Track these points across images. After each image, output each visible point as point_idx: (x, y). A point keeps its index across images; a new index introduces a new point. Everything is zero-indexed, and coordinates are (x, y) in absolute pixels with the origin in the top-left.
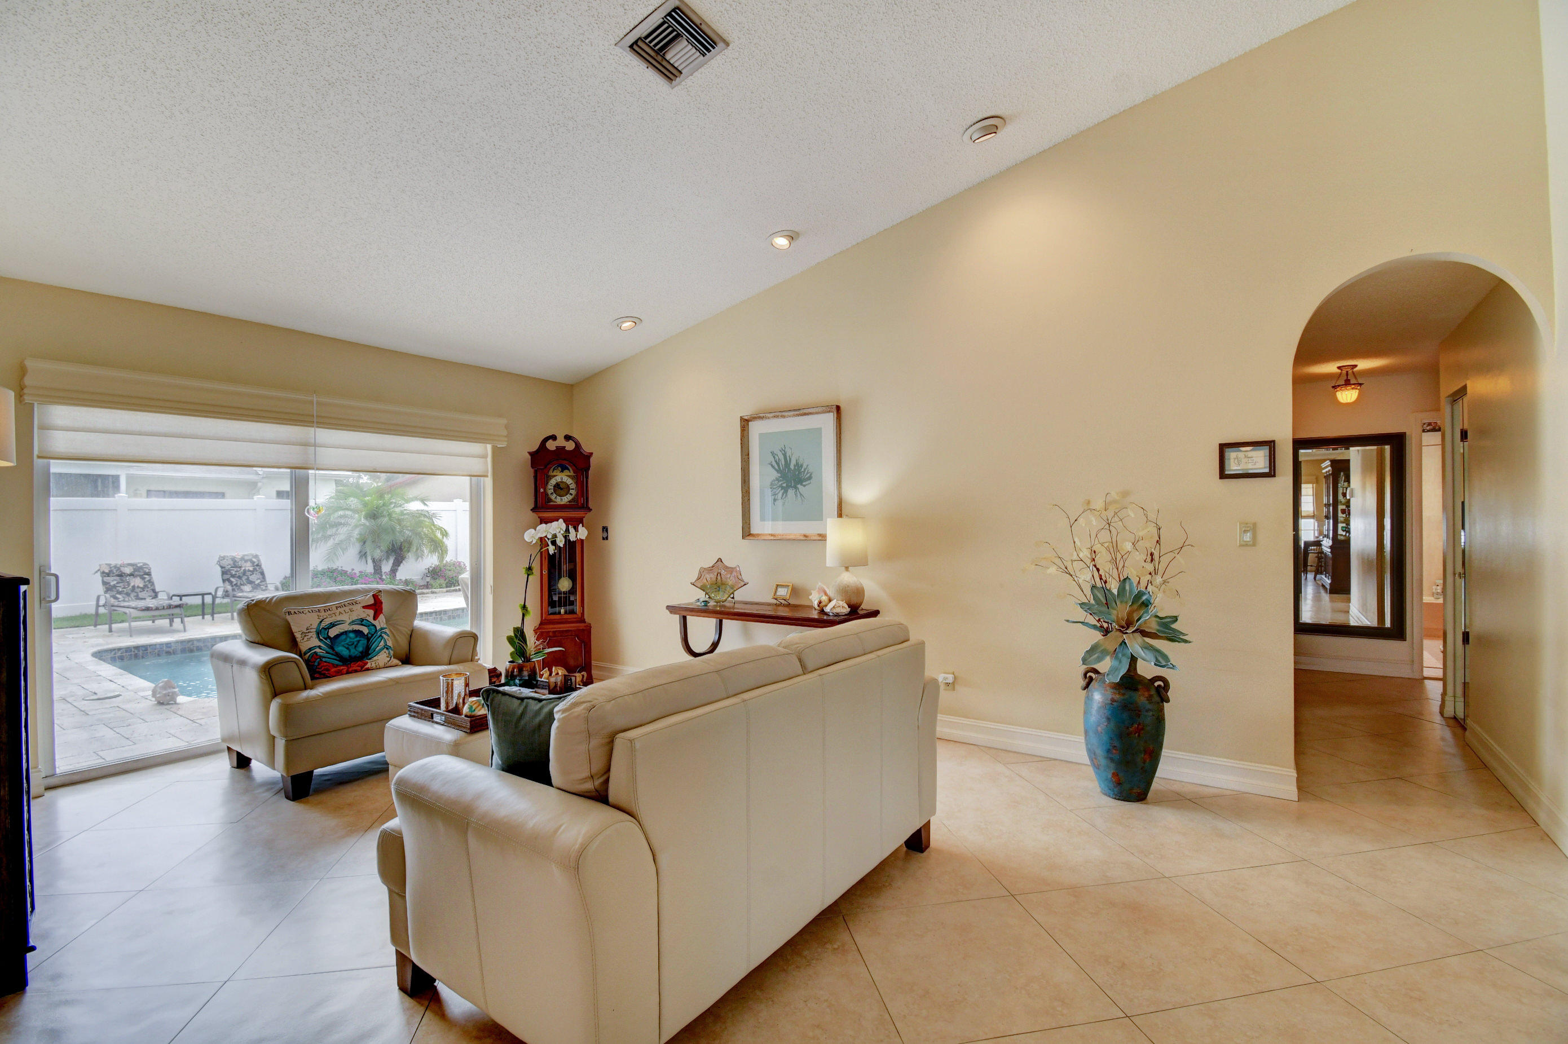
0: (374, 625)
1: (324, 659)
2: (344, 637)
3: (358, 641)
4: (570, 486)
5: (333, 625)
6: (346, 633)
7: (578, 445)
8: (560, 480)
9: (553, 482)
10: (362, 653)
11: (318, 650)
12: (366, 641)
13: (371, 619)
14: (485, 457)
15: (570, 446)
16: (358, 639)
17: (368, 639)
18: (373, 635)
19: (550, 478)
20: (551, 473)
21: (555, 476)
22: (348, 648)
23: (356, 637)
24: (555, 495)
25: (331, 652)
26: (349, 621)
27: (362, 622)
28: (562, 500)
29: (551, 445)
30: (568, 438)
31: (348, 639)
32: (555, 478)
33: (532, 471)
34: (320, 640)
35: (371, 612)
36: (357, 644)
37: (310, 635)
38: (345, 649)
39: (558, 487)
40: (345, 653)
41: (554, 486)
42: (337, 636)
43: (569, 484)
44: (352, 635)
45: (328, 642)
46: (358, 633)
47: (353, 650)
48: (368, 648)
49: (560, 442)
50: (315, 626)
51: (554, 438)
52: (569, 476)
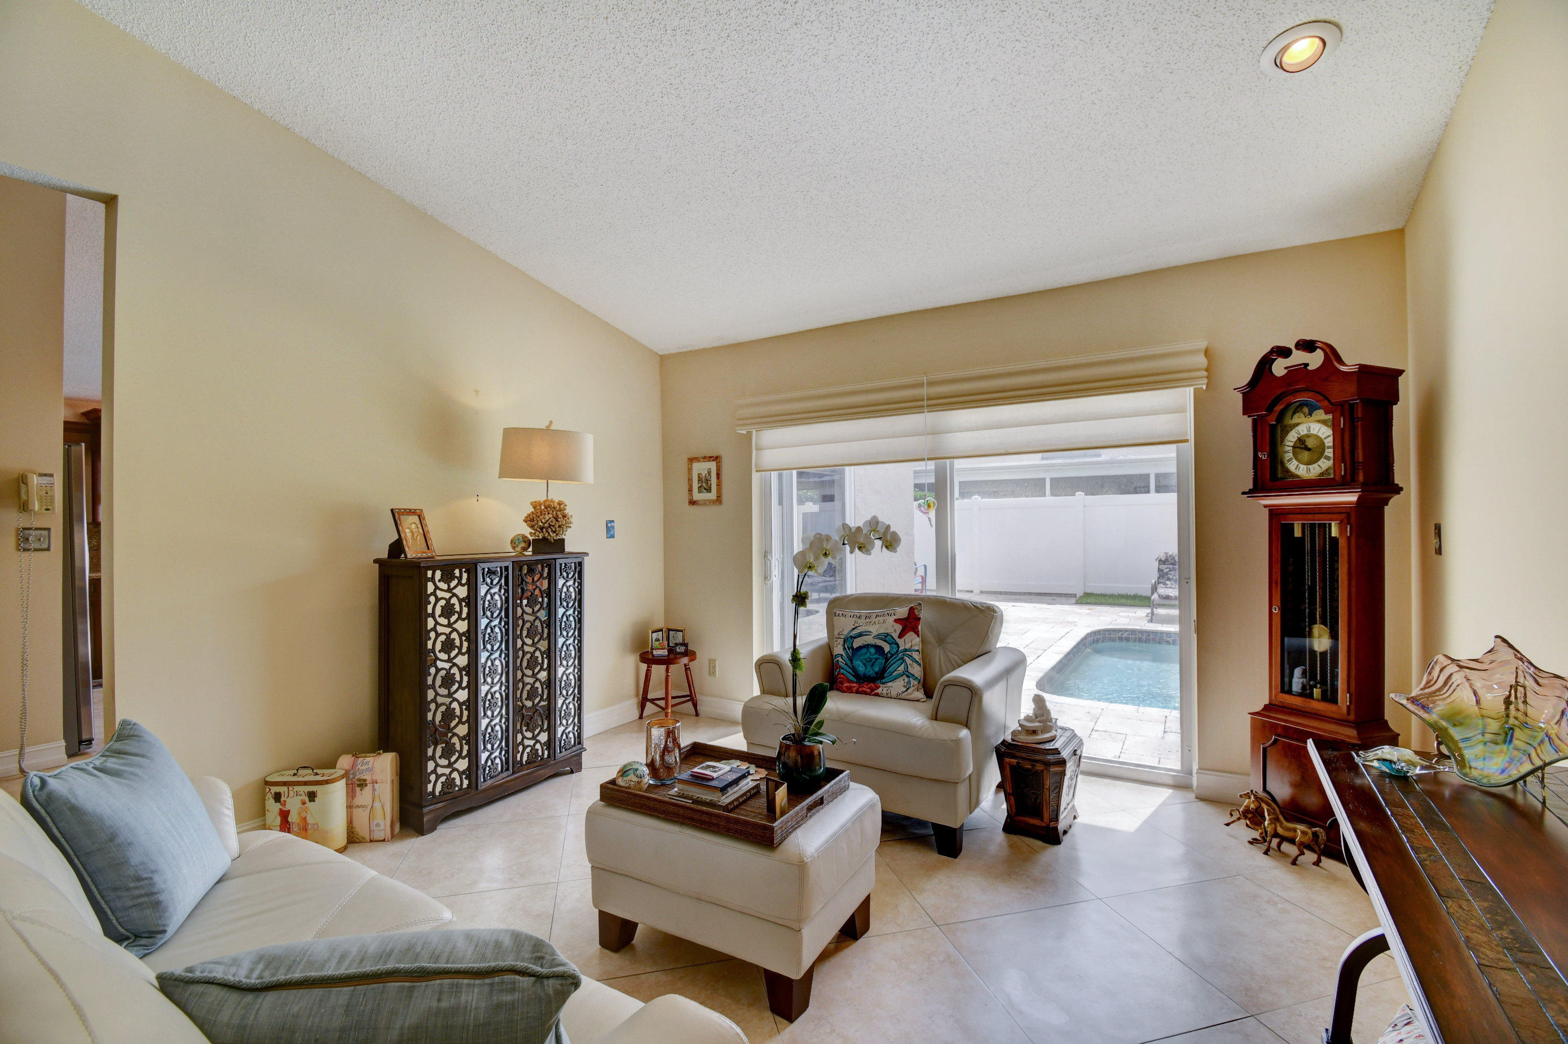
0: (898, 645)
1: (842, 671)
2: (864, 651)
3: (877, 659)
4: (1326, 441)
5: (860, 635)
6: (867, 646)
7: (1332, 354)
8: (1305, 432)
9: (1292, 437)
10: (876, 673)
11: (840, 659)
12: (883, 661)
13: (895, 635)
14: (1182, 410)
15: (1315, 360)
16: (877, 656)
17: (887, 660)
18: (893, 655)
19: (1286, 430)
20: (1289, 421)
21: (1298, 424)
22: (865, 665)
23: (876, 654)
24: (1295, 462)
25: (849, 664)
26: (875, 633)
27: (886, 637)
28: (1308, 470)
29: (1279, 368)
30: (1307, 346)
31: (868, 654)
32: (1297, 428)
33: (1248, 421)
34: (844, 649)
35: (899, 628)
36: (875, 662)
37: (839, 640)
38: (862, 664)
39: (1301, 444)
40: (861, 669)
41: (1294, 447)
42: (860, 648)
43: (1323, 437)
44: (873, 650)
45: (850, 652)
46: (879, 649)
47: (869, 668)
48: (884, 670)
49: (1298, 357)
50: (845, 632)
51: (1284, 352)
52: (1324, 422)
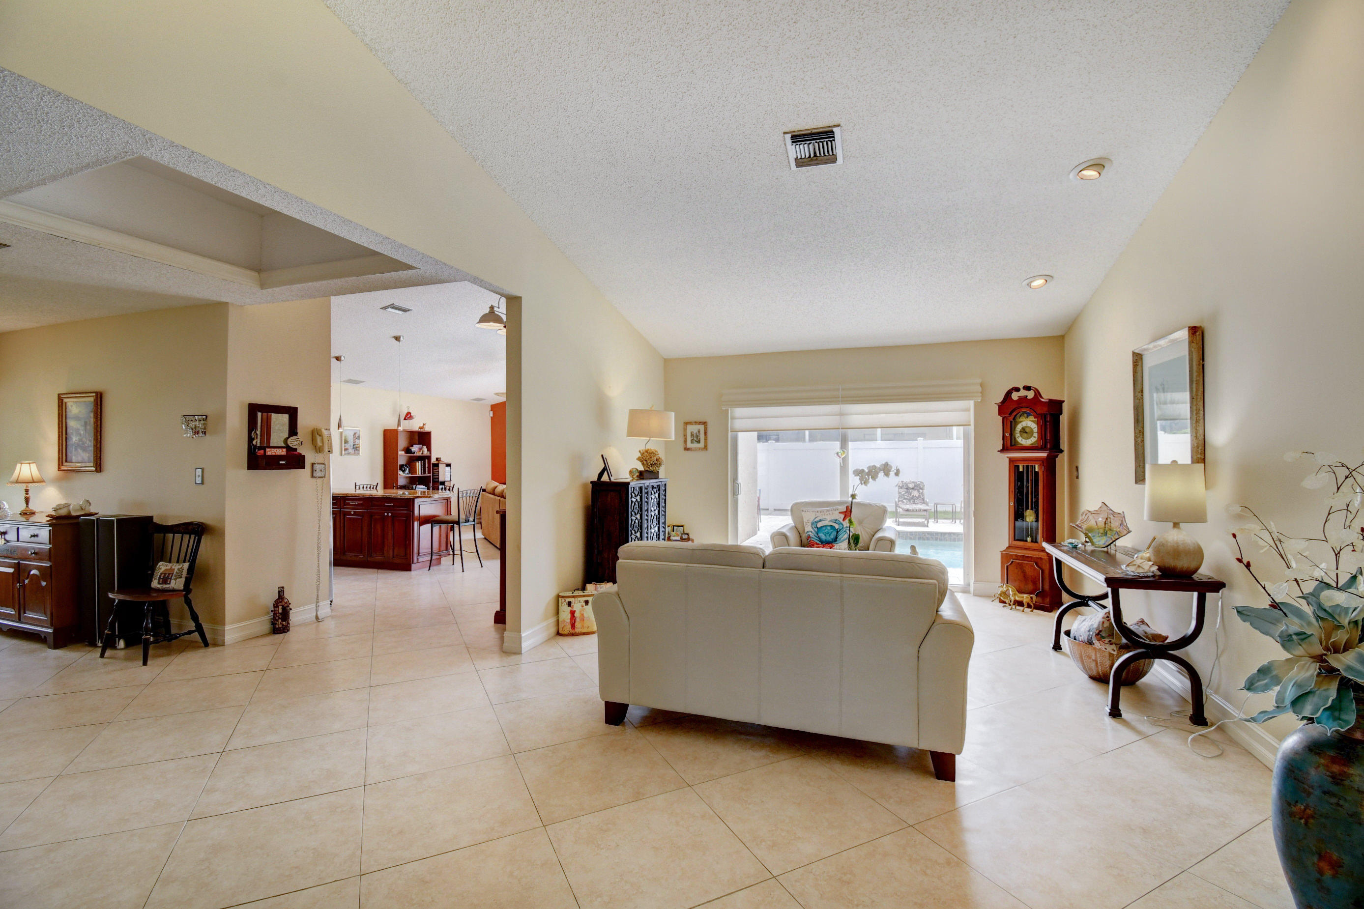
0: (842, 524)
1: (812, 539)
2: (824, 528)
3: (832, 532)
4: (1034, 430)
5: (821, 521)
6: (826, 526)
7: (1038, 393)
8: (1025, 425)
9: (1019, 427)
10: (833, 539)
11: (810, 533)
12: (836, 533)
13: (841, 520)
14: (968, 410)
15: (1030, 395)
16: (832, 531)
17: (837, 532)
18: (840, 530)
19: (1016, 424)
20: (1018, 420)
21: (1022, 421)
22: (825, 535)
23: (831, 529)
24: (1020, 438)
25: (816, 535)
26: (828, 520)
27: (836, 521)
28: (1026, 442)
29: (1015, 396)
30: (1027, 388)
31: (827, 530)
32: (1022, 423)
33: (1000, 418)
34: (812, 528)
35: (843, 516)
36: (831, 534)
37: (808, 524)
38: (823, 535)
39: (1024, 431)
40: (823, 537)
41: (1020, 432)
42: (821, 527)
43: (1033, 428)
44: (829, 528)
45: (816, 529)
46: (832, 527)
47: (828, 537)
48: (836, 538)
49: (1023, 393)
50: (812, 520)
51: (1017, 389)
52: (1033, 421)
